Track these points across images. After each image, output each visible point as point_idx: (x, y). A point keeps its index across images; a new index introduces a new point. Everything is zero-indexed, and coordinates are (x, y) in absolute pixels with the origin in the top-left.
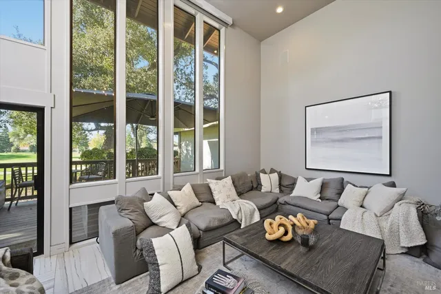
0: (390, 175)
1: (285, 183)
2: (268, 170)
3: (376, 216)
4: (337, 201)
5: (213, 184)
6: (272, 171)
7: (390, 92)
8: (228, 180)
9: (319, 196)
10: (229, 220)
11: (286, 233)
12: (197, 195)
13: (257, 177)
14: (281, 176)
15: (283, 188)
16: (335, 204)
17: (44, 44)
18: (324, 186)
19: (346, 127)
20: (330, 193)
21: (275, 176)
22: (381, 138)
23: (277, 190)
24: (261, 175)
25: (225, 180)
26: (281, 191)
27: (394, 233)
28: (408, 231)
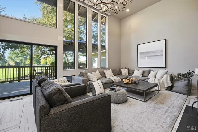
0: (166, 68)
1: (130, 72)
2: (124, 68)
3: (159, 79)
4: (148, 77)
5: (106, 71)
6: (125, 68)
7: (165, 40)
8: (110, 70)
9: (142, 75)
10: (112, 81)
11: (129, 82)
12: (101, 75)
13: (120, 70)
14: (129, 70)
15: (130, 74)
16: (147, 78)
17: (57, 27)
18: (144, 72)
19: (151, 52)
20: (145, 74)
21: (127, 70)
22: (163, 55)
23: (127, 75)
24: (122, 69)
25: (109, 70)
26: (129, 75)
27: (163, 83)
28: (167, 82)
